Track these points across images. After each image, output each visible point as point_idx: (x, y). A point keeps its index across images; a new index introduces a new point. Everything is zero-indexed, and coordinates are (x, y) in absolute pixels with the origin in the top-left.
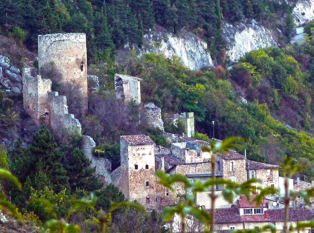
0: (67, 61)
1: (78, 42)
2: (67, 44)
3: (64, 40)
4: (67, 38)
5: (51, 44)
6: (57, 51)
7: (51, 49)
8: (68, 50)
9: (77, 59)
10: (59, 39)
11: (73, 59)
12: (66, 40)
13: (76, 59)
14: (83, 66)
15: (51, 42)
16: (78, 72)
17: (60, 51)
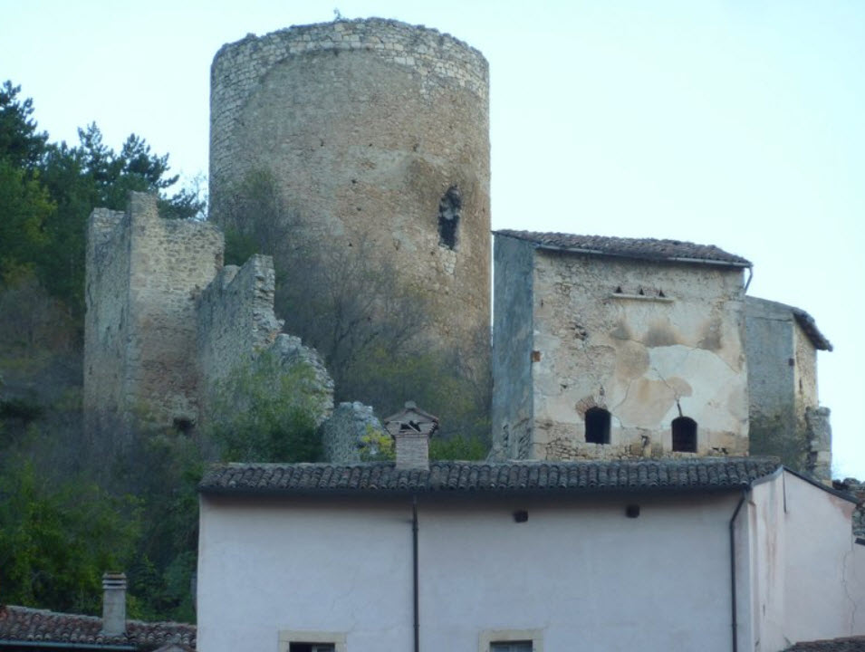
0: (350, 173)
1: (423, 72)
2: (356, 74)
3: (336, 52)
4: (356, 37)
5: (262, 80)
6: (292, 115)
7: (260, 105)
8: (362, 107)
9: (417, 168)
10: (311, 45)
11: (391, 163)
12: (352, 50)
13: (410, 168)
14: (455, 221)
15: (263, 71)
16: (421, 238)
17: (310, 110)
